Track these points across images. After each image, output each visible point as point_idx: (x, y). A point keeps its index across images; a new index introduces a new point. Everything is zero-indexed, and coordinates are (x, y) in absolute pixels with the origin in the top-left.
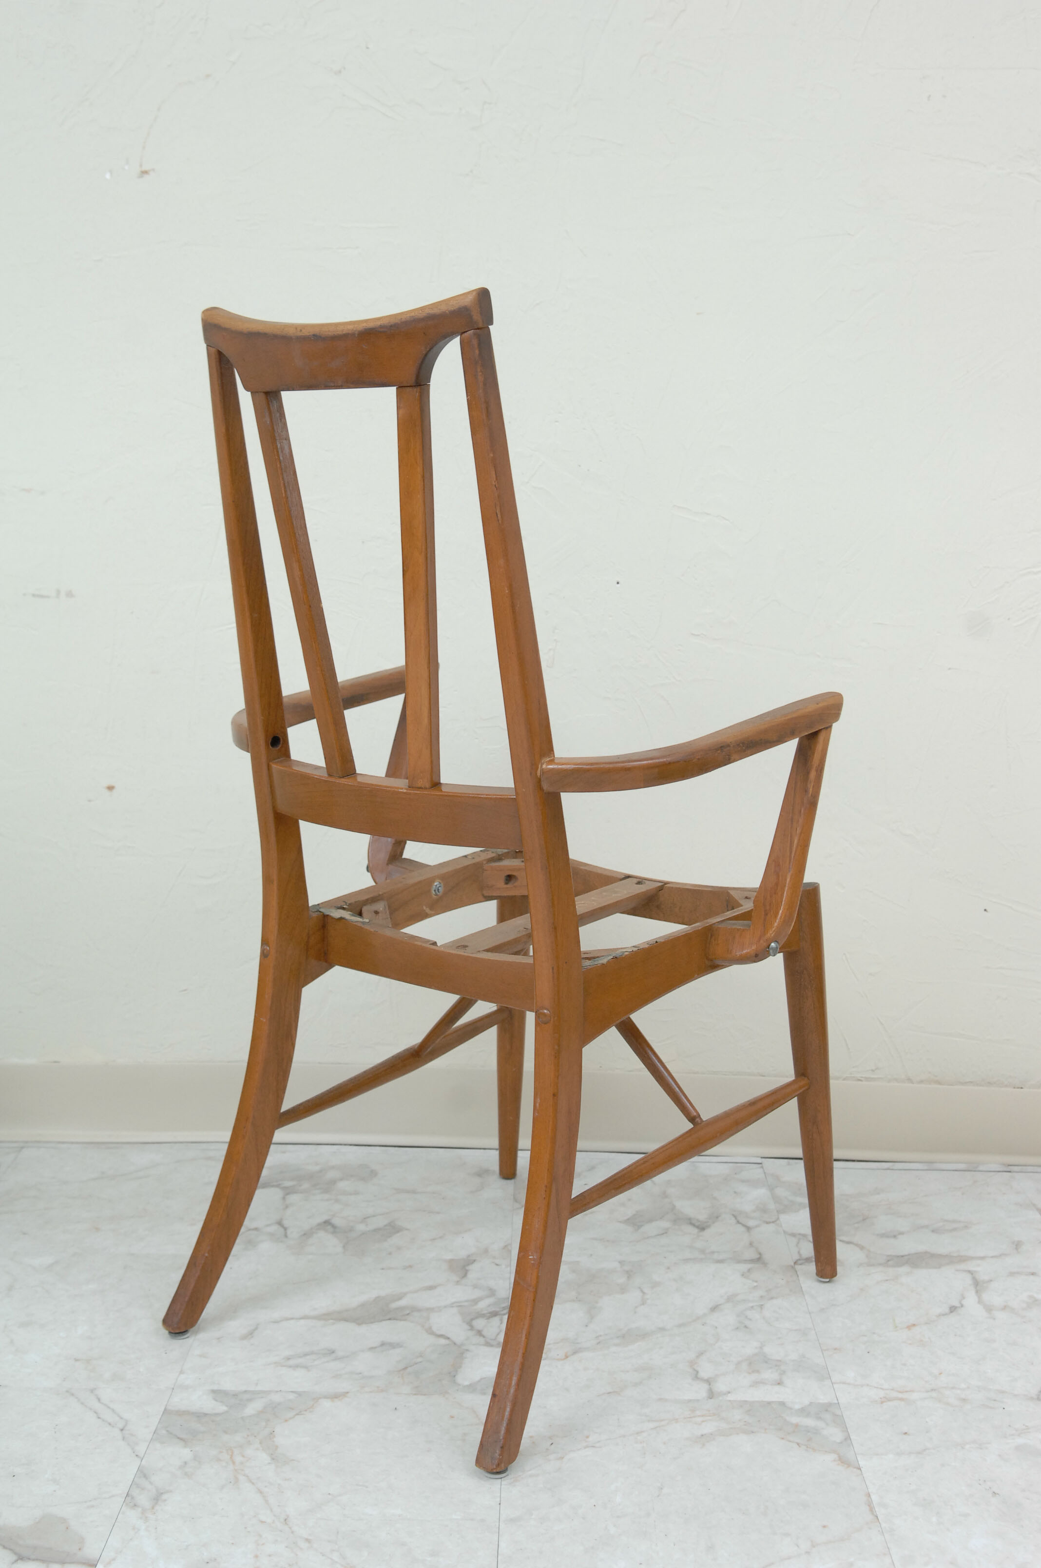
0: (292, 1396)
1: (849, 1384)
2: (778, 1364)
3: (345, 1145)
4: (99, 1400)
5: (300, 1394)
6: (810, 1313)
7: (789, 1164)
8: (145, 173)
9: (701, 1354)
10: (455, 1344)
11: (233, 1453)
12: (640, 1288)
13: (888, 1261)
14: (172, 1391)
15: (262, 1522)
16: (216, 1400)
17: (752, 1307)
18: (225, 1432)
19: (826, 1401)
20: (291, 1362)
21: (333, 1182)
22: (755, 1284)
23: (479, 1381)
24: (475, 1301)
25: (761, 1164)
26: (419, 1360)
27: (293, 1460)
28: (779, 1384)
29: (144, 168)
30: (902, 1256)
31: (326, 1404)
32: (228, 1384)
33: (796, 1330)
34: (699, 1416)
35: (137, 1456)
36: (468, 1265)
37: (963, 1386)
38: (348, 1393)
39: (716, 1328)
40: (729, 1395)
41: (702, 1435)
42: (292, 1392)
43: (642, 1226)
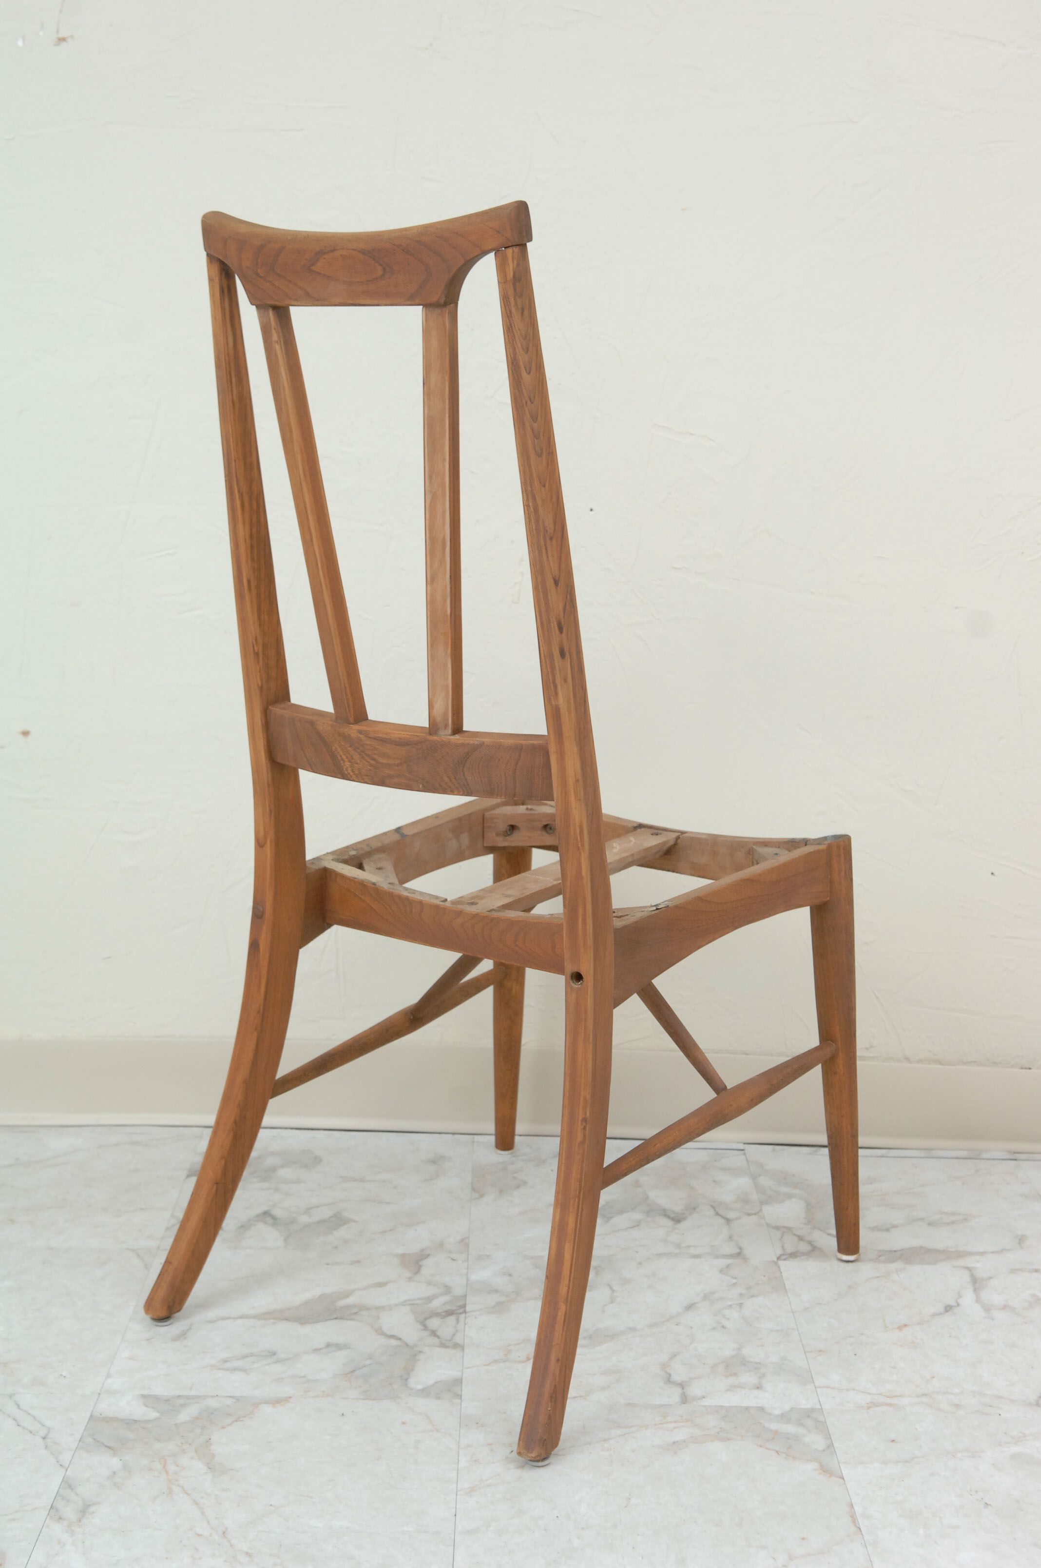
0: (229, 1402)
1: (833, 1388)
2: (757, 1367)
3: (286, 1128)
4: (18, 1406)
5: (238, 1399)
6: (793, 1312)
7: (774, 1150)
8: (62, 40)
9: (674, 1356)
10: (407, 1345)
11: (166, 1461)
12: (609, 1285)
13: (880, 1256)
14: (99, 1397)
15: (199, 1535)
16: (147, 1406)
17: (730, 1306)
18: (158, 1440)
19: (808, 1406)
20: (229, 1365)
21: (273, 1169)
22: (735, 1281)
23: (433, 1385)
24: (429, 1299)
25: (743, 1150)
26: (368, 1362)
27: (232, 1469)
28: (758, 1388)
29: (61, 35)
30: (895, 1251)
31: (267, 1409)
32: (159, 1390)
33: (778, 1331)
34: (671, 1422)
35: (61, 1465)
36: (422, 1260)
37: (957, 1391)
38: (290, 1397)
39: (691, 1328)
40: (704, 1399)
41: (674, 1443)
42: (230, 1397)
43: (611, 1218)
